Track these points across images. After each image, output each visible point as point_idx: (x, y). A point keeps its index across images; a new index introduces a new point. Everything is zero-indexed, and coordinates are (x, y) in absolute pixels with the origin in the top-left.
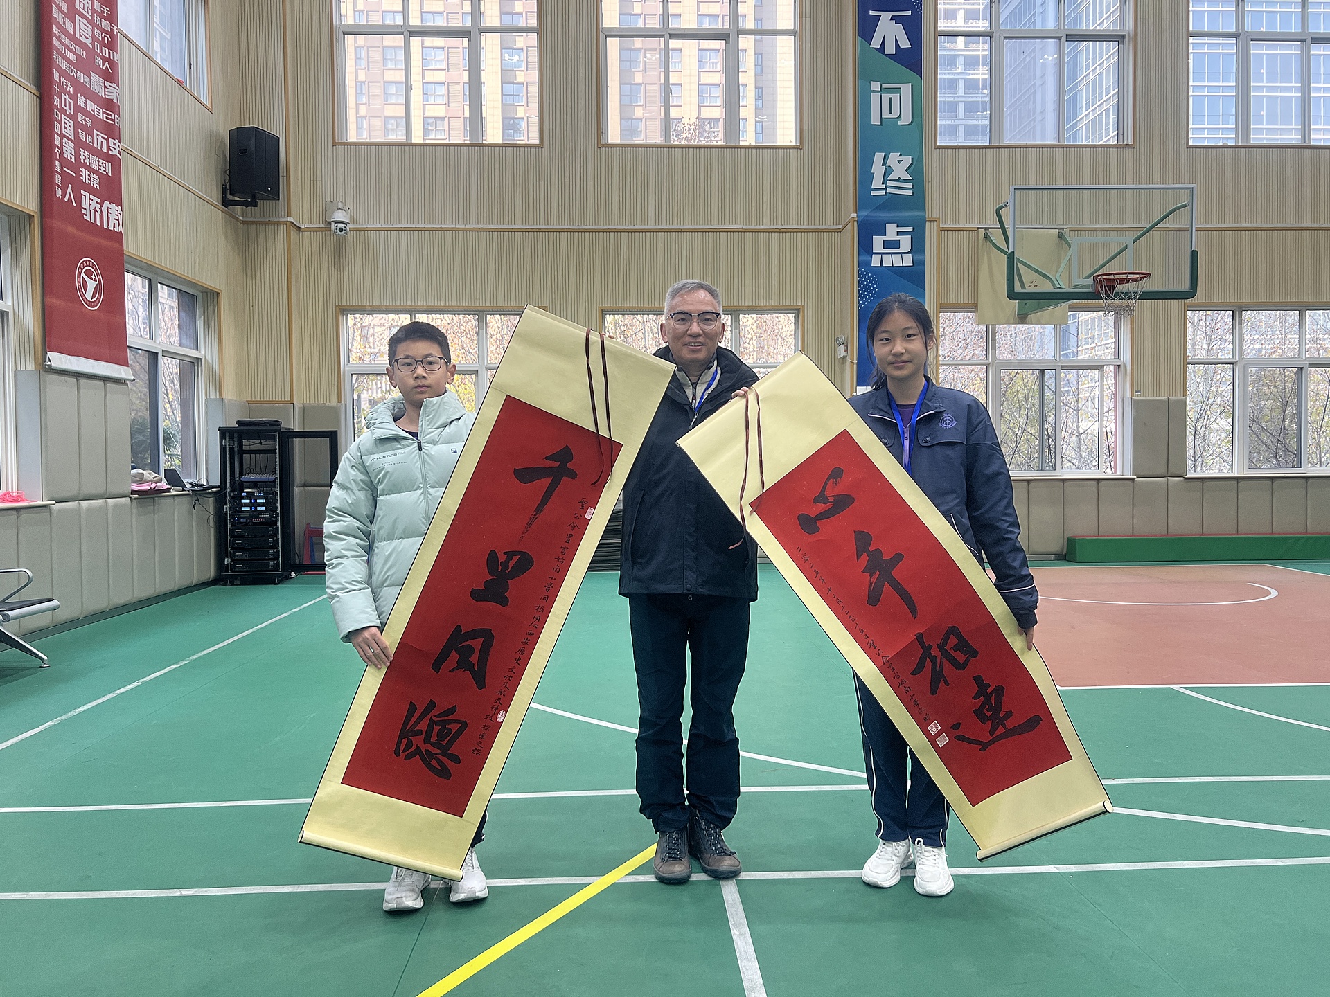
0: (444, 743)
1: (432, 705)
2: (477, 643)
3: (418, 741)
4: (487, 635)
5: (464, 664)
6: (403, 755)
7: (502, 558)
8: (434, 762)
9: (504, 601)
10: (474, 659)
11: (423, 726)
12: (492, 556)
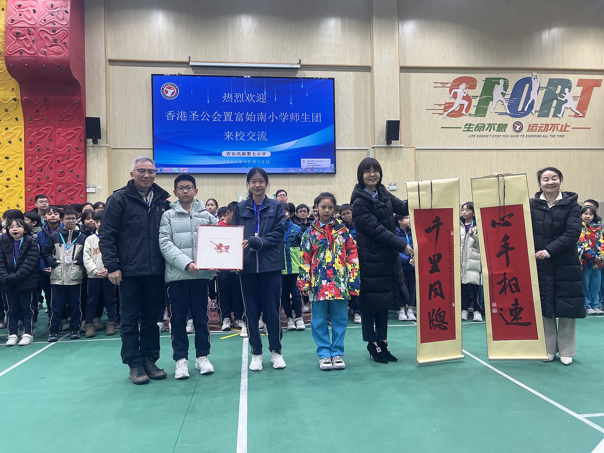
0: (442, 320)
1: (434, 310)
2: (437, 286)
3: (435, 322)
4: (438, 283)
5: (436, 294)
6: (433, 328)
7: (433, 258)
8: (442, 327)
9: (439, 271)
10: (438, 291)
11: (434, 317)
12: (430, 258)
